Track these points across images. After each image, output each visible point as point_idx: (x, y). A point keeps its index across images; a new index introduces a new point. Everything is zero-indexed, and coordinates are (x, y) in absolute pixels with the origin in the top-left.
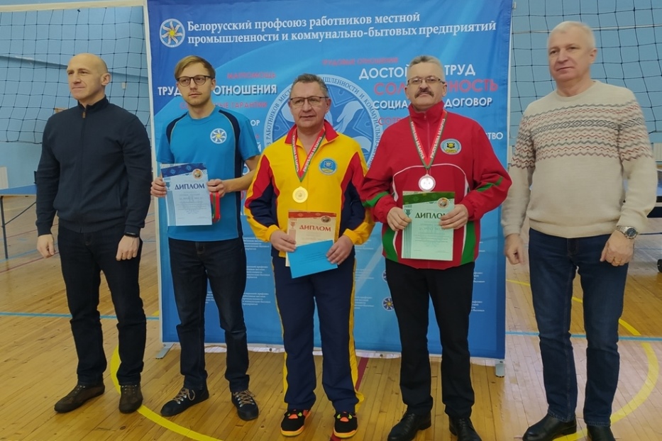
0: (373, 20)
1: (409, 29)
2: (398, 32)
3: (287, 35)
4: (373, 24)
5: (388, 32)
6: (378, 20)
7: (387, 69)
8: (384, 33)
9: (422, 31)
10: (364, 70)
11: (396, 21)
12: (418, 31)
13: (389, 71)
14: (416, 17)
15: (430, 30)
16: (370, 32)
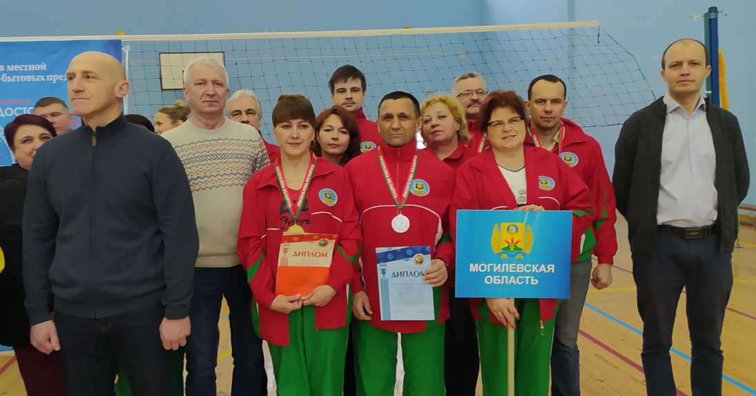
0: (6, 68)
1: (38, 76)
2: (29, 78)
4: (5, 71)
5: (20, 78)
6: (10, 68)
7: (20, 109)
8: (16, 79)
9: (50, 78)
11: (26, 70)
12: (45, 78)
13: (23, 110)
14: (43, 67)
15: (56, 78)
16: (3, 78)
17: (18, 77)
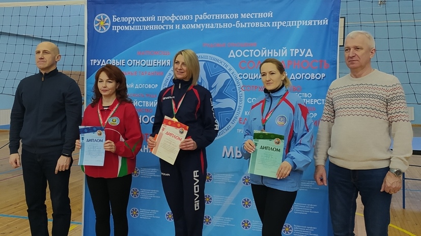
0: (240, 16)
1: (265, 23)
2: (257, 25)
3: (179, 25)
4: (239, 19)
6: (243, 16)
7: (248, 51)
8: (247, 25)
9: (274, 24)
10: (232, 51)
11: (256, 17)
12: (271, 24)
14: (270, 15)
15: (280, 23)
16: (237, 24)
17: (249, 23)
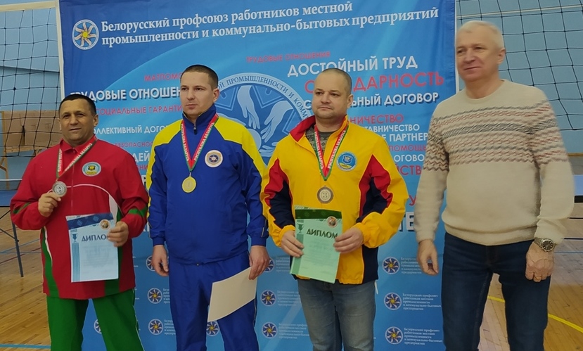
0: (301, 11)
1: (341, 20)
3: (207, 31)
5: (318, 24)
6: (307, 11)
7: (318, 65)
10: (293, 66)
11: (326, 12)
12: (350, 21)
13: (321, 66)
15: (364, 20)
16: (297, 25)
17: (316, 22)
